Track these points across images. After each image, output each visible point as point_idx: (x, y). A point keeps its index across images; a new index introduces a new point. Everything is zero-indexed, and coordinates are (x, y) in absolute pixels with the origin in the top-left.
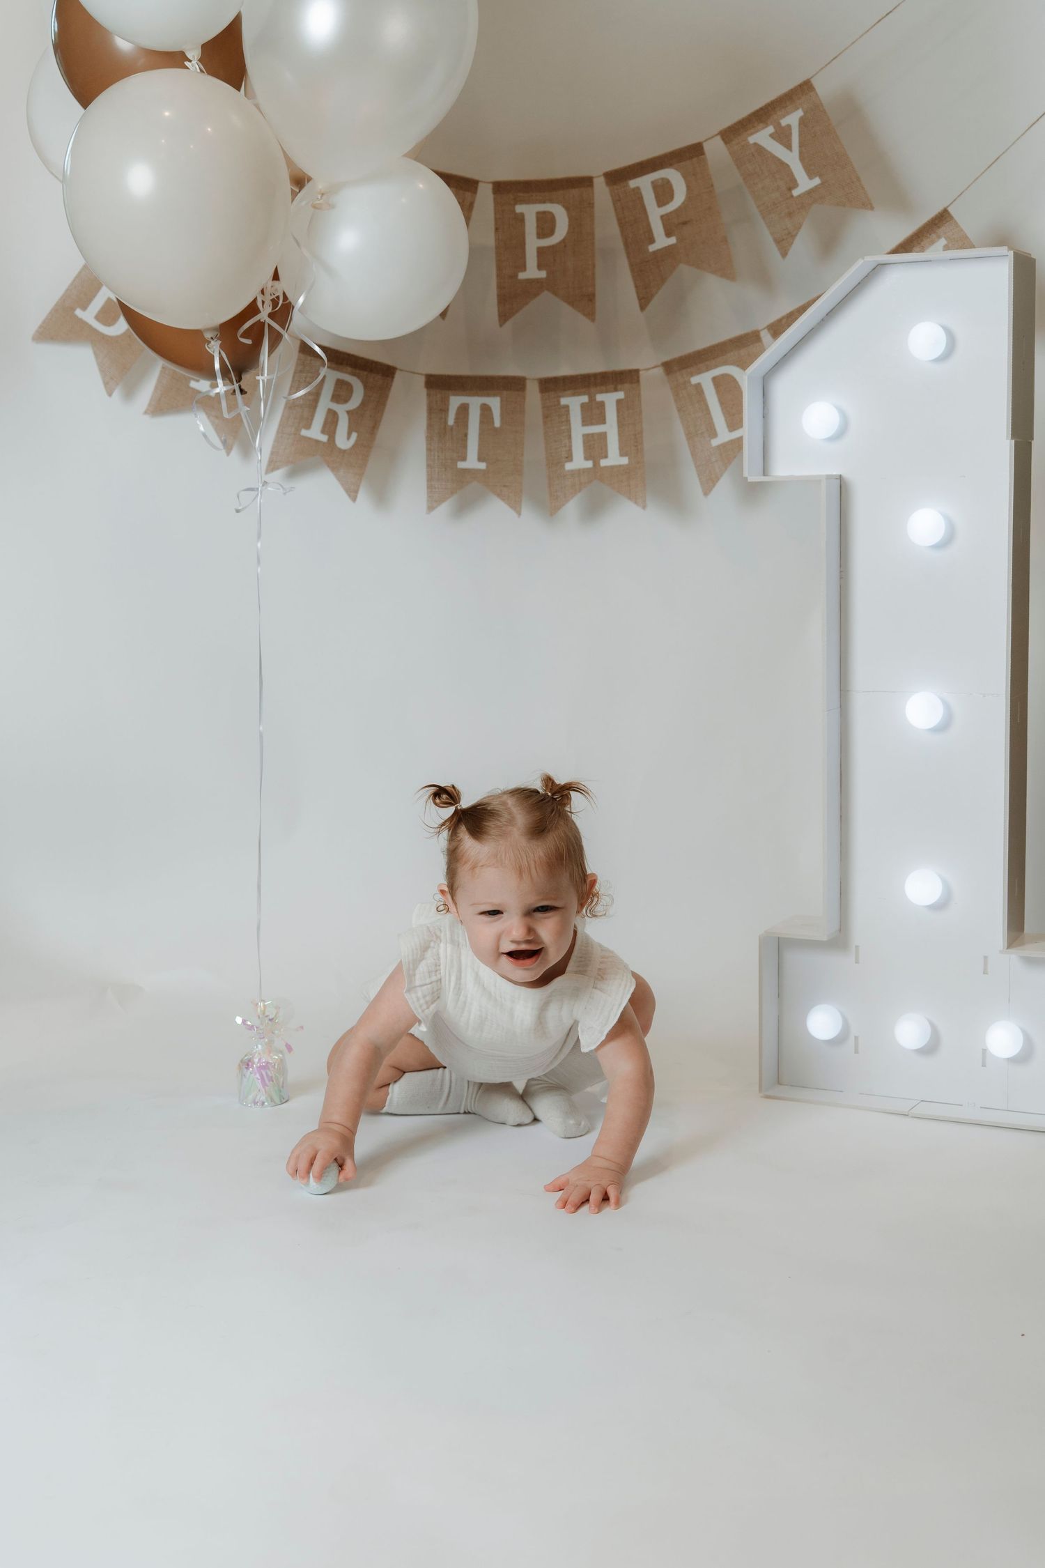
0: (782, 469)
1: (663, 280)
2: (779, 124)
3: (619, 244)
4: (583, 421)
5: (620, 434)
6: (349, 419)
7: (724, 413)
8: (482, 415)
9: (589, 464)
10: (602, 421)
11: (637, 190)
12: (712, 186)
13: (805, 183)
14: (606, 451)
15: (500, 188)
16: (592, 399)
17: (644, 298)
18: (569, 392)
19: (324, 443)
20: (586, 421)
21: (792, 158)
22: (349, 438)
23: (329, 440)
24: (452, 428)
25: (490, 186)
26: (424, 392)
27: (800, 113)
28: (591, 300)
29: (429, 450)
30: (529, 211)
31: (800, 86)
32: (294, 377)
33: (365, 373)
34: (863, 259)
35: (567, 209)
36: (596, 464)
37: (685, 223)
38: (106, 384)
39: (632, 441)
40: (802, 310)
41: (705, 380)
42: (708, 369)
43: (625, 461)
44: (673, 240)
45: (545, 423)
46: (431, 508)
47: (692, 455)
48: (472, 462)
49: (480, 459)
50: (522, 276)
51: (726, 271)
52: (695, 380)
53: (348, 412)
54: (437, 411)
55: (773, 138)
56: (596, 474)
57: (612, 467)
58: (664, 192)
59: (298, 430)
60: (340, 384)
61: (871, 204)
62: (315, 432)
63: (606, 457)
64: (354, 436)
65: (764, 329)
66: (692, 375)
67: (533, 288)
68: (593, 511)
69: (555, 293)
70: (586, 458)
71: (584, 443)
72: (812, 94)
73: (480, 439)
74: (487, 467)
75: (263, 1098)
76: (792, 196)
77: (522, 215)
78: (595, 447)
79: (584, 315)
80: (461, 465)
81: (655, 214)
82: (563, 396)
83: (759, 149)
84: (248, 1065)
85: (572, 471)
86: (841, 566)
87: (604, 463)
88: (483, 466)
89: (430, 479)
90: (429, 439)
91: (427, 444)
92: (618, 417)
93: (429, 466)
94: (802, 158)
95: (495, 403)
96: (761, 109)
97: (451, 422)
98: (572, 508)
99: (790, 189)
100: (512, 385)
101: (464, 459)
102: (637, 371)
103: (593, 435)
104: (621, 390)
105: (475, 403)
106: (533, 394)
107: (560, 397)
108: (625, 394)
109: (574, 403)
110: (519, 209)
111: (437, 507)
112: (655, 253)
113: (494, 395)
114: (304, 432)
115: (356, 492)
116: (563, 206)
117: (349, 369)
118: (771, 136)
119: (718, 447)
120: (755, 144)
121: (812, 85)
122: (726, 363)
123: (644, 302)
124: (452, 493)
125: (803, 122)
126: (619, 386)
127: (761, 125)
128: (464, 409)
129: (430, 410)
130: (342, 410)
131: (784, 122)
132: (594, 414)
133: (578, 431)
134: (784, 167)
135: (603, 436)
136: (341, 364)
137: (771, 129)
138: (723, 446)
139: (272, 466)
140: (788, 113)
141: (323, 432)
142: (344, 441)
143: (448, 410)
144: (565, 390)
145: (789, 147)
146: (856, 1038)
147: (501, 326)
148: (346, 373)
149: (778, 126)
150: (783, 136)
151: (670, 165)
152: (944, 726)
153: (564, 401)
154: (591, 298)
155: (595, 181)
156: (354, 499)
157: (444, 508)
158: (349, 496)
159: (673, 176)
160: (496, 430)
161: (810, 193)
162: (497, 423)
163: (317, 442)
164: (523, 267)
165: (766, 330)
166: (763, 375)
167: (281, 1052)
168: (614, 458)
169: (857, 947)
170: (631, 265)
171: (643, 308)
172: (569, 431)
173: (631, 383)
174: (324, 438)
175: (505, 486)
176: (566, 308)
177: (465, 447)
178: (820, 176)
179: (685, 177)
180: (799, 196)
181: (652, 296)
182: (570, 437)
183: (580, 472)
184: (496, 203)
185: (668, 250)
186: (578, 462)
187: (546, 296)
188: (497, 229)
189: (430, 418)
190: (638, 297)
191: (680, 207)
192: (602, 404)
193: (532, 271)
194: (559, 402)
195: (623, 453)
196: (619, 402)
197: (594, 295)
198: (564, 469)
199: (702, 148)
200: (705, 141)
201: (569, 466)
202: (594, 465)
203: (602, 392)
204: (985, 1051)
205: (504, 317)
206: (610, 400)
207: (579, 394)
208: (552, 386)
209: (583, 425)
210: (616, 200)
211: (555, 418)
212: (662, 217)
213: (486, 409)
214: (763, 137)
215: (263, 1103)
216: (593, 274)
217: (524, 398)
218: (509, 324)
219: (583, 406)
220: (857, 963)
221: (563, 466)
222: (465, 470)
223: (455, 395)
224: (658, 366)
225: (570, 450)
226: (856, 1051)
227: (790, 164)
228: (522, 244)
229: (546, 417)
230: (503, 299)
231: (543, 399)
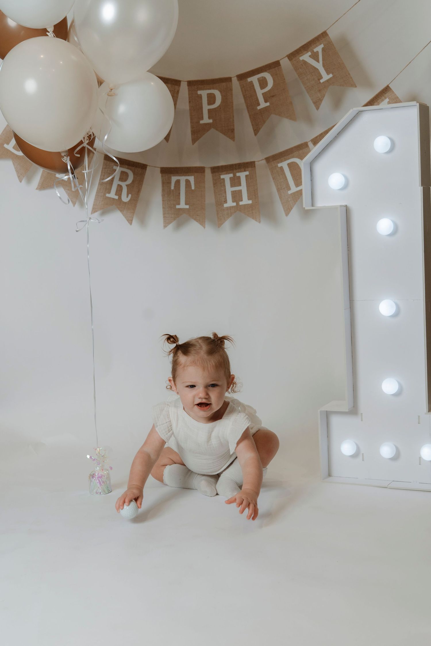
0: (320, 203)
1: (264, 122)
2: (313, 51)
3: (244, 106)
4: (231, 185)
5: (248, 191)
6: (127, 189)
7: (293, 179)
8: (186, 184)
9: (234, 204)
10: (240, 185)
11: (251, 82)
12: (285, 79)
13: (326, 77)
14: (242, 198)
15: (190, 83)
16: (235, 175)
17: (256, 130)
18: (225, 172)
19: (116, 199)
20: (232, 185)
21: (319, 66)
22: (127, 197)
23: (119, 198)
24: (173, 190)
25: (186, 83)
26: (160, 175)
27: (322, 46)
28: (232, 132)
29: (163, 201)
30: (204, 93)
31: (322, 34)
32: (102, 171)
33: (134, 168)
34: (352, 109)
35: (221, 92)
36: (238, 204)
37: (273, 96)
38: (19, 177)
39: (253, 193)
40: (326, 132)
41: (284, 165)
42: (285, 160)
43: (250, 202)
44: (268, 104)
45: (214, 187)
46: (165, 227)
47: (280, 198)
48: (182, 205)
49: (186, 204)
50: (202, 122)
51: (292, 117)
52: (280, 165)
53: (127, 185)
54: (166, 183)
55: (311, 57)
56: (238, 208)
57: (245, 205)
58: (263, 83)
59: (105, 194)
60: (122, 173)
61: (355, 85)
62: (112, 195)
63: (242, 200)
64: (130, 196)
65: (310, 141)
66: (278, 163)
67: (207, 127)
68: (237, 224)
69: (217, 130)
70: (233, 202)
71: (232, 194)
72: (327, 37)
73: (185, 194)
74: (189, 207)
75: (100, 491)
76: (320, 83)
77: (201, 95)
78: (237, 196)
79: (230, 138)
80: (178, 207)
81: (260, 93)
82: (222, 175)
83: (305, 62)
84: (93, 476)
85: (227, 207)
86: (348, 245)
87: (241, 203)
88: (187, 207)
89: (164, 214)
90: (163, 196)
91: (162, 198)
92: (246, 183)
93: (163, 208)
94: (324, 66)
95: (191, 179)
96: (305, 45)
97: (172, 188)
98: (227, 224)
99: (319, 80)
100: (200, 170)
101: (179, 204)
102: (254, 162)
103: (235, 191)
104: (247, 171)
105: (183, 179)
106: (208, 174)
107: (220, 175)
108: (249, 172)
109: (227, 177)
110: (199, 92)
111: (168, 225)
112: (260, 110)
113: (191, 175)
114: (107, 195)
115: (132, 220)
116: (219, 91)
117: (127, 166)
118: (310, 56)
119: (291, 194)
120: (303, 60)
121: (327, 33)
122: (293, 157)
123: (256, 131)
124: (174, 219)
125: (323, 50)
126: (246, 169)
127: (305, 52)
128: (178, 182)
129: (163, 183)
130: (124, 184)
131: (315, 50)
132: (235, 182)
133: (229, 190)
134: (316, 70)
135: (240, 191)
136: (123, 164)
137: (309, 53)
138: (294, 194)
139: (94, 211)
140: (317, 46)
141: (116, 194)
142: (125, 198)
143: (171, 182)
144: (222, 172)
145: (318, 61)
146: (363, 454)
147: (193, 144)
148: (125, 168)
149: (313, 52)
150: (315, 56)
151: (265, 71)
152: (396, 315)
153: (222, 177)
154: (233, 130)
155: (233, 79)
156: (131, 224)
157: (171, 226)
158: (129, 222)
159: (267, 75)
160: (193, 190)
161: (328, 81)
162: (193, 188)
163: (113, 199)
164: (202, 118)
165: (310, 142)
166: (310, 162)
167: (108, 470)
168: (245, 201)
169: (362, 414)
170: (250, 116)
171: (256, 134)
172: (225, 190)
173: (252, 167)
174: (117, 197)
175: (198, 215)
176: (221, 136)
177: (179, 199)
178: (332, 73)
179: (272, 76)
180: (323, 82)
181: (260, 129)
182: (225, 192)
183: (231, 208)
184: (189, 91)
185: (266, 108)
186: (230, 203)
187: (213, 130)
188: (190, 102)
189: (163, 186)
190: (254, 130)
191: (270, 89)
192: (239, 177)
193: (206, 120)
194: (220, 177)
195: (249, 199)
196: (246, 176)
197: (234, 129)
198: (224, 207)
199: (280, 63)
200: (281, 59)
201: (226, 205)
202: (237, 204)
203: (239, 172)
204: (420, 458)
205: (194, 141)
206: (243, 175)
207: (229, 174)
208: (217, 170)
209: (231, 187)
210: (242, 87)
211: (219, 184)
212: (263, 94)
213: (188, 182)
214: (306, 57)
215: (101, 493)
216: (233, 120)
217: (205, 176)
218: (196, 144)
219: (231, 178)
220: (362, 420)
221: (223, 205)
222: (179, 209)
223: (174, 176)
224: (263, 160)
225: (226, 198)
226: (363, 460)
227: (318, 68)
228: (201, 108)
229: (215, 184)
230: (193, 132)
231: (213, 176)
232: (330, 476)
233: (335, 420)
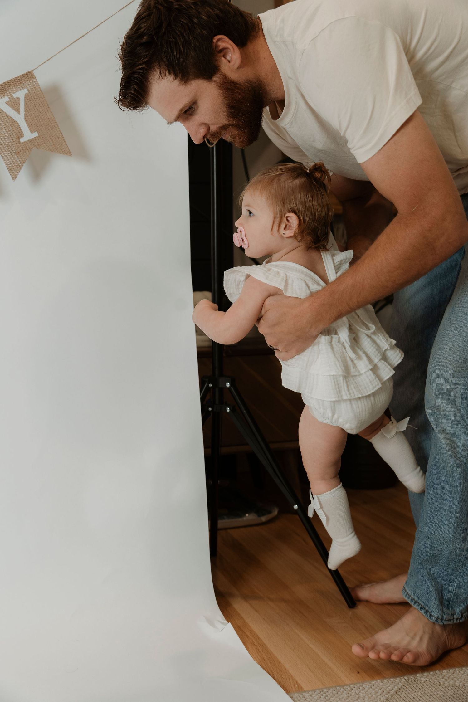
2: (12, 96)
13: (28, 135)
21: (20, 119)
27: (25, 91)
31: (26, 74)
61: (70, 152)
72: (33, 80)
76: (20, 142)
94: (26, 119)
99: (19, 138)
118: (7, 103)
121: (33, 75)
125: (27, 97)
127: (1, 95)
131: (15, 95)
134: (15, 123)
137: (6, 99)
140: (18, 90)
145: (18, 111)
149: (11, 97)
150: (15, 104)
161: (31, 141)
178: (38, 132)
180: (25, 142)
227: (18, 122)
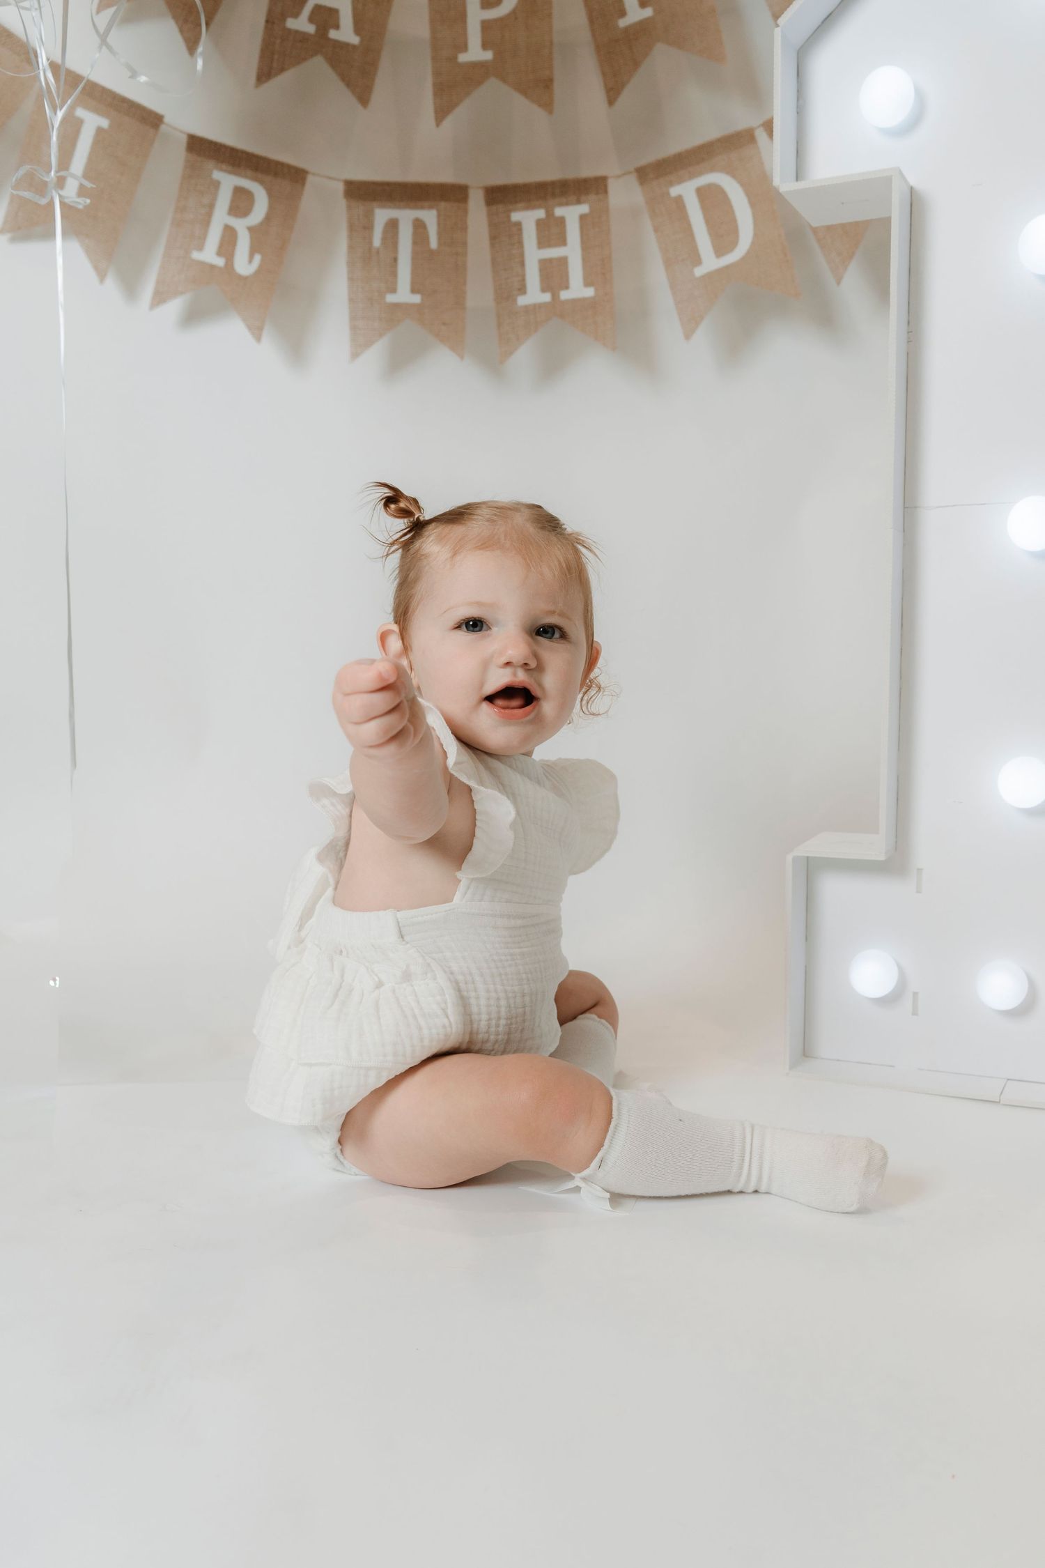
1: (637, 64)
4: (539, 243)
5: (585, 260)
6: (251, 238)
7: (710, 234)
8: (415, 234)
9: (546, 297)
10: (563, 241)
14: (567, 281)
16: (550, 214)
18: (520, 205)
19: (220, 268)
20: (543, 243)
22: (251, 260)
23: (226, 264)
24: (378, 252)
26: (342, 203)
28: (548, 87)
29: (351, 280)
32: (182, 183)
33: (269, 177)
36: (555, 296)
39: (598, 271)
41: (686, 190)
42: (692, 176)
43: (589, 292)
44: (648, 12)
45: (492, 245)
46: (355, 355)
47: (671, 287)
48: (404, 294)
49: (414, 291)
50: (463, 58)
51: (714, 53)
52: (675, 191)
53: (250, 229)
54: (361, 228)
56: (556, 309)
57: (574, 301)
59: (187, 252)
60: (239, 192)
62: (209, 254)
63: (567, 287)
64: (257, 258)
65: (759, 127)
66: (671, 184)
67: (476, 75)
69: (504, 80)
70: (543, 290)
71: (541, 270)
73: (413, 264)
74: (422, 299)
78: (554, 275)
79: (540, 106)
80: (391, 298)
82: (515, 210)
85: (526, 306)
87: (565, 295)
88: (417, 299)
89: (353, 318)
90: (351, 264)
91: (348, 272)
92: (582, 236)
93: (351, 300)
95: (429, 217)
97: (377, 242)
98: (524, 356)
100: (452, 196)
101: (393, 290)
102: (604, 179)
103: (550, 260)
104: (584, 202)
105: (406, 217)
106: (476, 202)
107: (510, 211)
108: (591, 207)
109: (528, 219)
111: (362, 353)
112: (626, 29)
113: (430, 207)
114: (196, 255)
115: (261, 329)
117: (249, 173)
119: (703, 277)
122: (712, 170)
123: (613, 93)
124: (381, 335)
126: (583, 198)
128: (393, 225)
129: (351, 228)
130: (241, 226)
133: (533, 254)
135: (563, 261)
136: (239, 166)
138: (709, 276)
139: (159, 298)
141: (219, 254)
142: (245, 264)
143: (373, 227)
144: (516, 202)
146: (915, 994)
147: (438, 125)
148: (246, 177)
153: (516, 216)
154: (548, 83)
156: (258, 338)
157: (370, 355)
158: (253, 334)
160: (432, 252)
162: (434, 244)
163: (212, 267)
164: (464, 47)
165: (762, 128)
166: (797, 48)
168: (577, 289)
169: (920, 870)
170: (597, 50)
171: (611, 102)
172: (522, 255)
173: (597, 193)
174: (220, 262)
175: (444, 324)
176: (519, 100)
177: (394, 274)
181: (623, 86)
182: (522, 264)
183: (536, 308)
185: (642, 25)
186: (534, 295)
187: (493, 84)
189: (350, 237)
190: (605, 88)
192: (562, 221)
193: (475, 52)
194: (509, 217)
195: (587, 284)
196: (583, 218)
197: (551, 80)
198: (516, 304)
201: (522, 301)
202: (553, 298)
203: (561, 205)
205: (441, 114)
206: (572, 214)
207: (533, 208)
208: (501, 196)
209: (539, 248)
211: (505, 239)
213: (419, 226)
216: (551, 53)
217: (466, 211)
218: (448, 122)
219: (538, 222)
220: (918, 891)
221: (515, 301)
222: (396, 306)
223: (384, 207)
224: (630, 173)
225: (523, 280)
226: (915, 1013)
228: (463, 17)
229: (494, 238)
230: (441, 89)
231: (490, 215)
232: (807, 1057)
233: (833, 889)
